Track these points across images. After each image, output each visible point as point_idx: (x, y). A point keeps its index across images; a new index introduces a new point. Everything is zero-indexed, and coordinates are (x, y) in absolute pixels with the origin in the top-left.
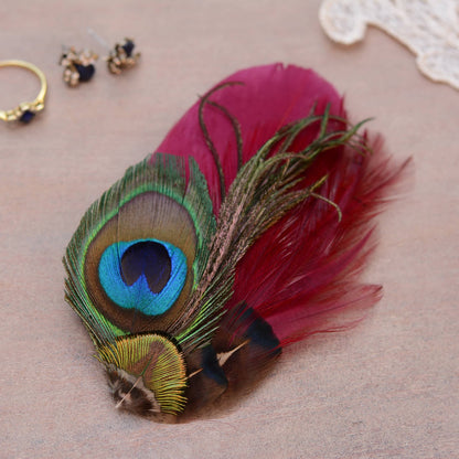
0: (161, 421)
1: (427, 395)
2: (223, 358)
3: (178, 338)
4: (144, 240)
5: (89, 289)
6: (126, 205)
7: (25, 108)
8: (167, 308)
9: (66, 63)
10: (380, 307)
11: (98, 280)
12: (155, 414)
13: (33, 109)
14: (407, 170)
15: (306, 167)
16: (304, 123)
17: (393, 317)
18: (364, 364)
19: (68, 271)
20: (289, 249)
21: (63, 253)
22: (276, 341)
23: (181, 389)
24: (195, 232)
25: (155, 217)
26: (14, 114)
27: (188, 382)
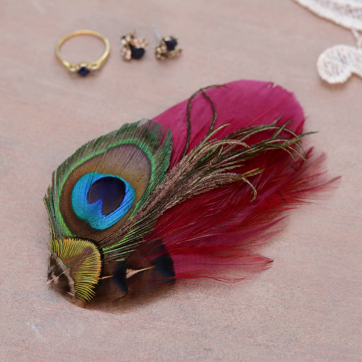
0: (74, 303)
1: (267, 347)
2: (130, 273)
3: (104, 249)
4: (113, 176)
5: (62, 198)
6: (112, 149)
7: (83, 65)
8: (107, 227)
9: (124, 42)
10: (265, 274)
11: (70, 193)
12: (71, 297)
13: (89, 67)
14: (333, 185)
15: (247, 158)
16: (262, 128)
17: (270, 285)
18: (233, 311)
19: (53, 181)
20: (209, 212)
21: (55, 169)
22: (173, 274)
23: (94, 285)
24: (149, 180)
25: (128, 163)
26: (75, 67)
27: (100, 281)
